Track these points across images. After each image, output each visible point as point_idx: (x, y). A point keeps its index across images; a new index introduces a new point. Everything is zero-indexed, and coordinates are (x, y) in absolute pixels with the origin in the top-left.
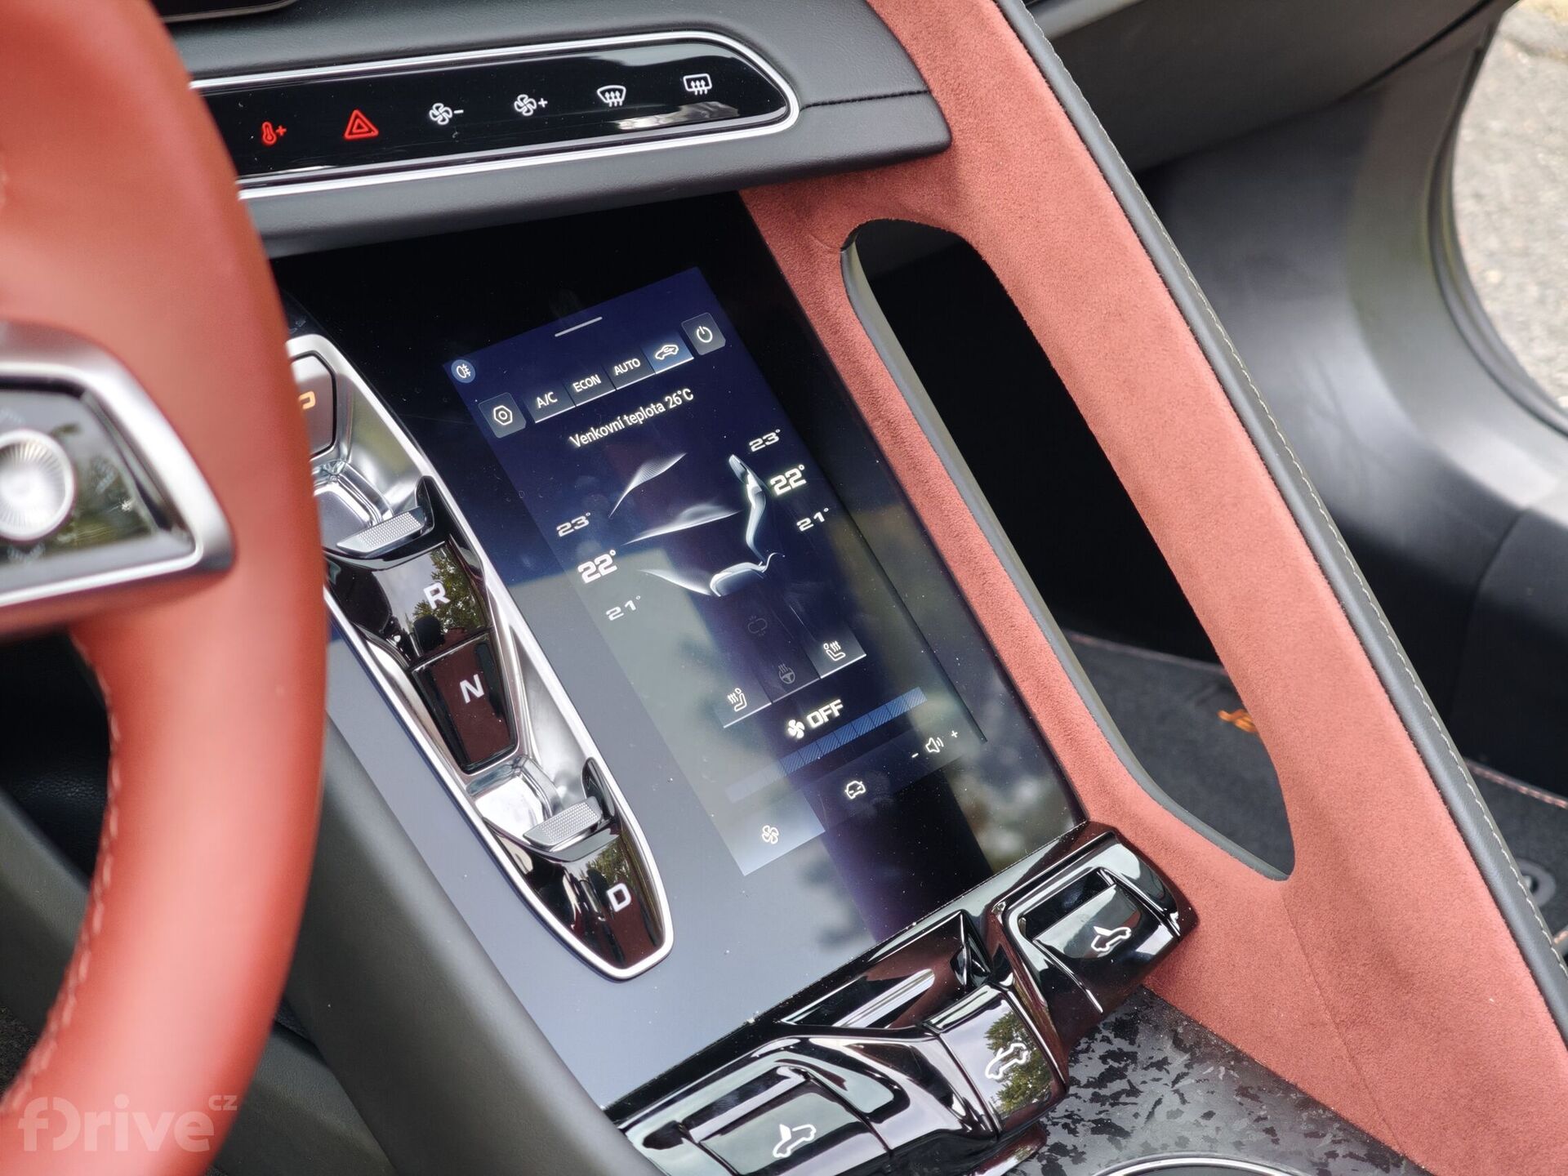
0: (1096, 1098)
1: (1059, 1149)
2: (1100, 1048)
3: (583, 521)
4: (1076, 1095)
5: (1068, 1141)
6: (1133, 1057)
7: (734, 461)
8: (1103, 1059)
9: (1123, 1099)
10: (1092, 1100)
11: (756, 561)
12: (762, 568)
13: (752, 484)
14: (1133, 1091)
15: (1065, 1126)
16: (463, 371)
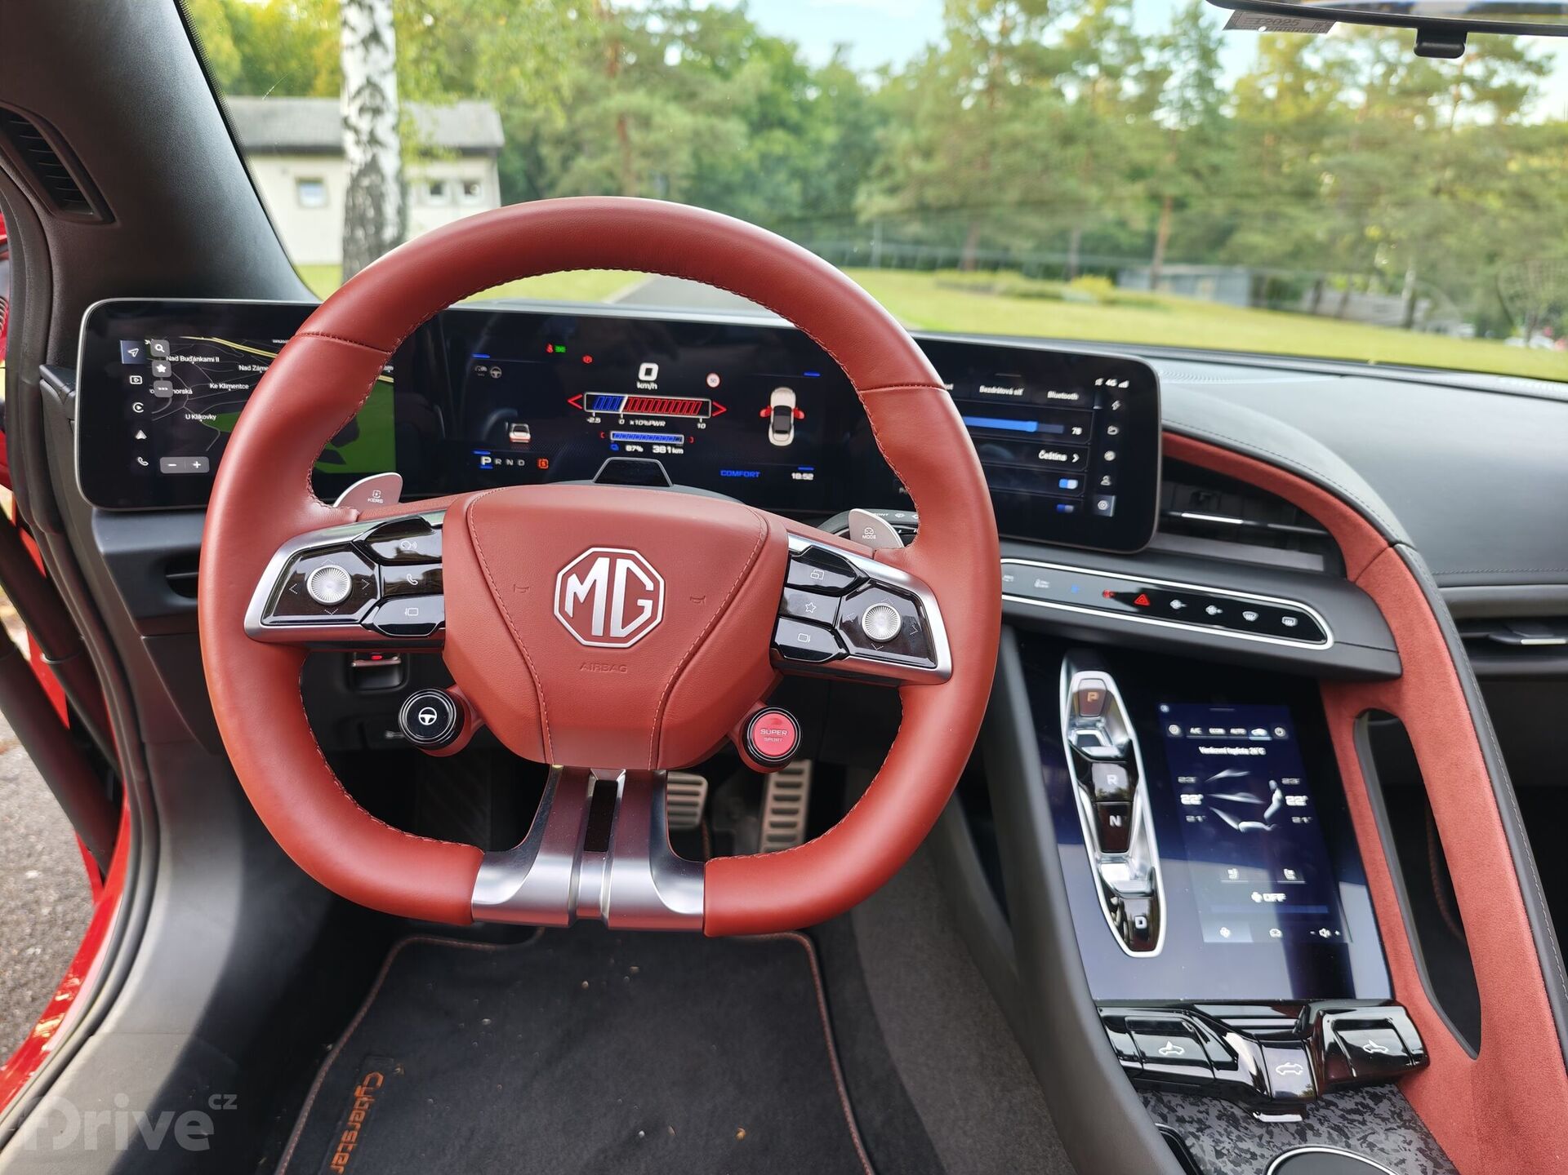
0: (1342, 1117)
1: (1311, 1128)
2: (1358, 1099)
3: (1192, 780)
4: (1333, 1111)
5: (1317, 1126)
6: (1372, 1110)
7: (1273, 784)
8: (1357, 1104)
9: (1356, 1123)
10: (1339, 1116)
11: (1266, 824)
12: (1267, 828)
13: (1277, 795)
14: (1364, 1123)
15: (1320, 1120)
16: (1165, 708)
